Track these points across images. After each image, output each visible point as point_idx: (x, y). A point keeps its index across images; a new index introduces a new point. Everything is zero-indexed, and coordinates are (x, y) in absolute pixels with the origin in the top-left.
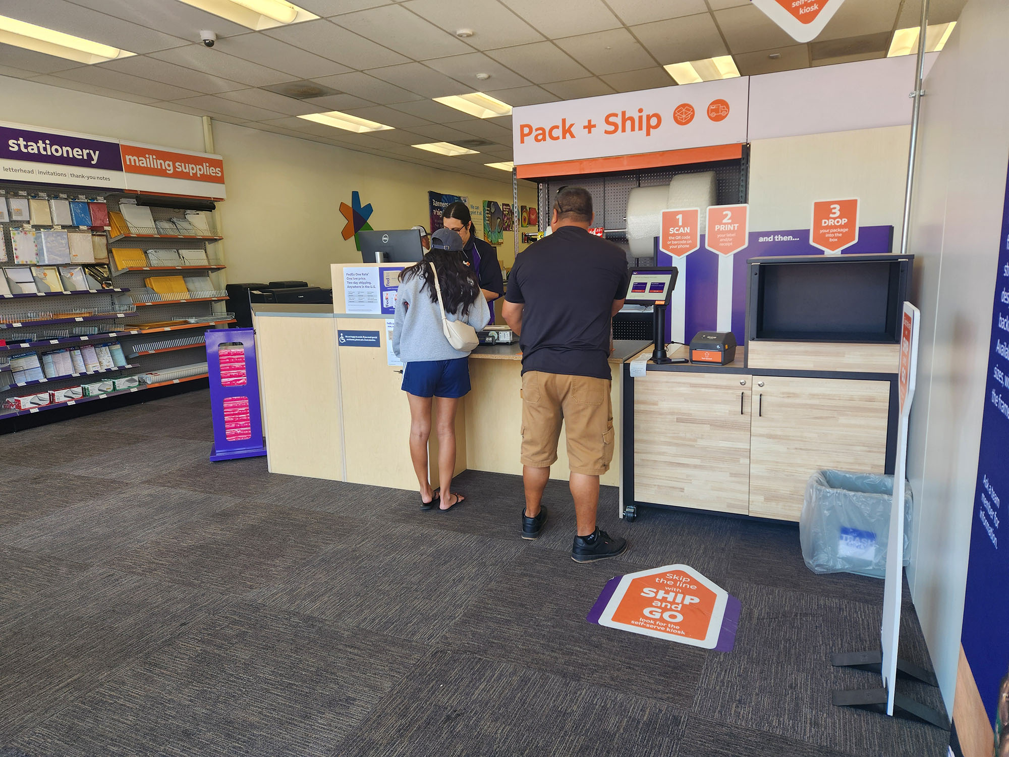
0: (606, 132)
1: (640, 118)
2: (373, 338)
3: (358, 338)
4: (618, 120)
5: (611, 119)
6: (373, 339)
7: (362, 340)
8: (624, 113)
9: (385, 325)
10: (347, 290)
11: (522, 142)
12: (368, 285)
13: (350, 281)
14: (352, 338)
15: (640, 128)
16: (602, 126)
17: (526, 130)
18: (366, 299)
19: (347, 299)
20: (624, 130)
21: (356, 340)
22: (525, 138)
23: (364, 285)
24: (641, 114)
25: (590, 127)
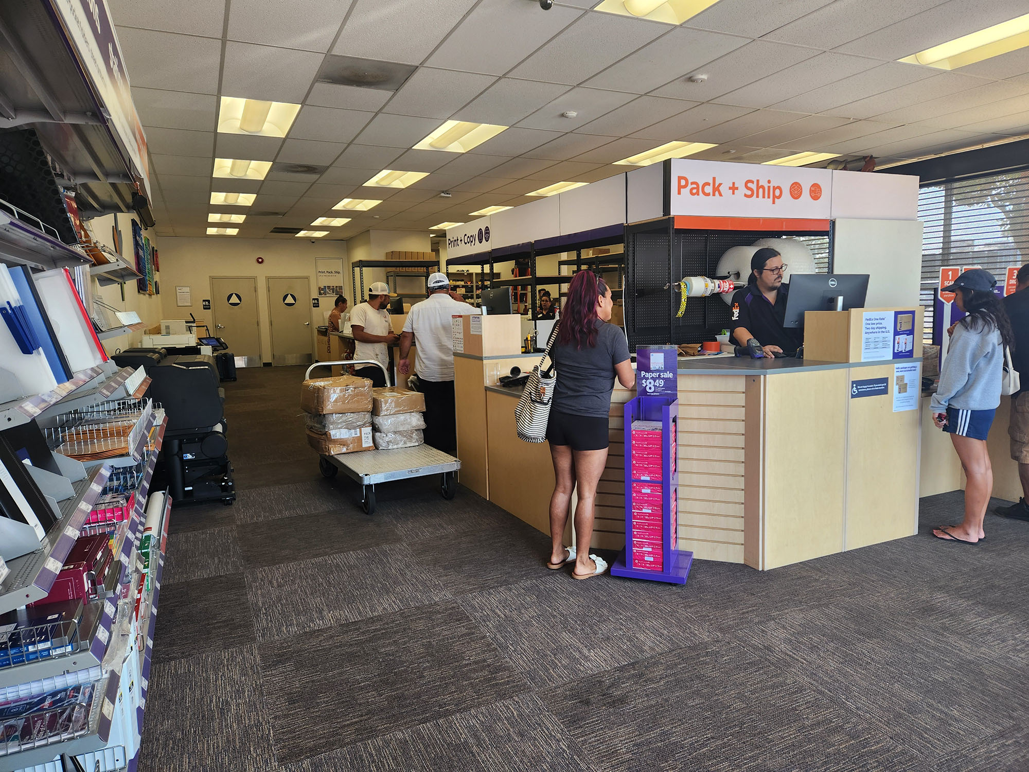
0: (746, 195)
1: (769, 187)
2: (883, 385)
3: (869, 388)
4: (754, 186)
5: (750, 185)
6: (881, 386)
7: (873, 389)
8: (758, 181)
9: (894, 370)
10: (864, 336)
11: (679, 193)
12: (883, 330)
13: (868, 326)
14: (864, 388)
15: (769, 197)
16: (742, 190)
17: (683, 182)
18: (881, 345)
19: (863, 346)
20: (758, 197)
21: (868, 389)
22: (682, 189)
23: (880, 330)
24: (769, 185)
25: (734, 188)
